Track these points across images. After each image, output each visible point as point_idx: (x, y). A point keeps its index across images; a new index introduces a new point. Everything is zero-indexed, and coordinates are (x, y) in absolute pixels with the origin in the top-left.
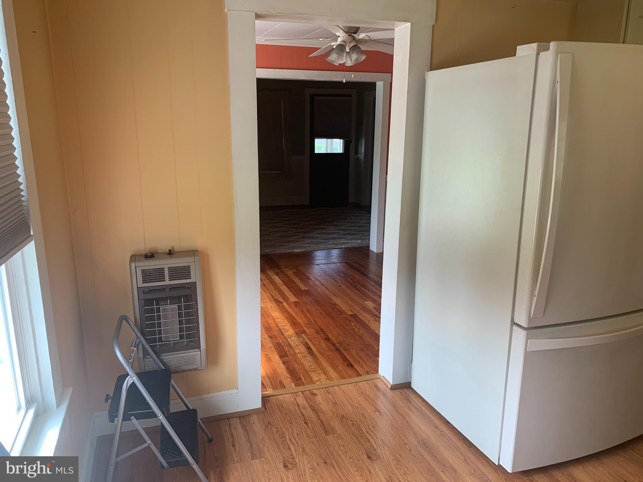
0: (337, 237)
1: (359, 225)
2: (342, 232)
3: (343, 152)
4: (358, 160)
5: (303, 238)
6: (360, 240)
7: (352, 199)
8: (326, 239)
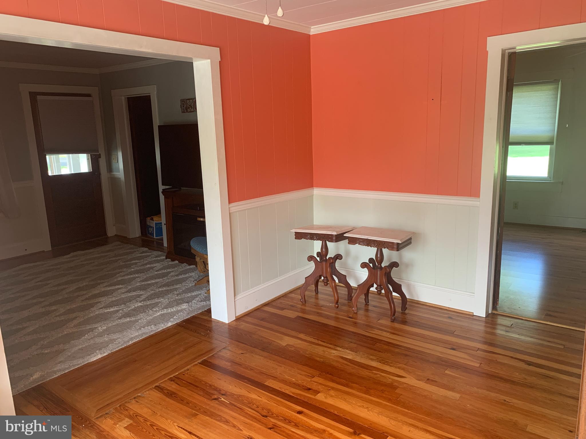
0: (142, 304)
1: (156, 273)
2: (145, 294)
3: (89, 169)
4: (114, 181)
5: (88, 321)
6: (185, 304)
7: (111, 231)
8: (127, 315)
